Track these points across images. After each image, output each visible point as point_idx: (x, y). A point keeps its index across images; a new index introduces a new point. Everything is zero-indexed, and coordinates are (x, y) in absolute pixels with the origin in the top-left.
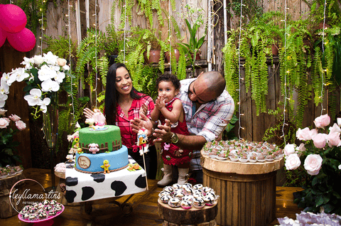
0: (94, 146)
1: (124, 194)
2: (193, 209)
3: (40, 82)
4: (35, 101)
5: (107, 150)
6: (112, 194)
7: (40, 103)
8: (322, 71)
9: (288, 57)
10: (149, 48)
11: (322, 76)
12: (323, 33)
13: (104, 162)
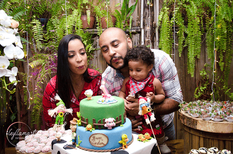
4: (2, 71)
5: (120, 123)
7: (8, 73)
9: (219, 26)
10: (88, 13)
13: (124, 136)
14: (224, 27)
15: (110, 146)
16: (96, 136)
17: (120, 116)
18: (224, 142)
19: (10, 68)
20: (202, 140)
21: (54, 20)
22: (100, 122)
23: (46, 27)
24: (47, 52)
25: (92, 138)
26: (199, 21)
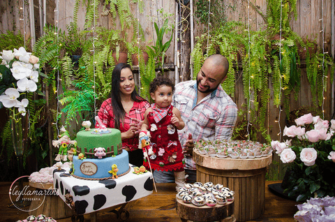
0: (100, 150)
1: (134, 199)
2: (218, 206)
3: (16, 81)
4: (12, 102)
5: (113, 154)
6: (122, 199)
7: (18, 104)
8: (281, 76)
9: (253, 64)
10: (118, 49)
11: (280, 81)
12: (280, 42)
13: (113, 166)
14: (258, 65)
15: (100, 175)
16: (86, 164)
17: (112, 147)
18: (227, 178)
19: (20, 99)
21: (85, 57)
22: (91, 151)
23: (78, 64)
24: (77, 89)
25: (82, 166)
26: (233, 58)
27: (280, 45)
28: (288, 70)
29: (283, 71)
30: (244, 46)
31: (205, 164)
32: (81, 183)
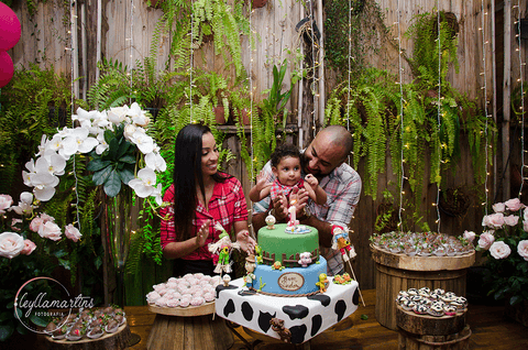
0: (305, 256)
1: (344, 317)
4: (147, 189)
5: (316, 259)
6: (335, 319)
7: (154, 192)
8: (441, 146)
9: (408, 129)
10: (226, 102)
11: (439, 152)
12: (438, 102)
13: (321, 276)
15: (307, 289)
16: (289, 276)
17: (316, 251)
18: (433, 281)
20: (405, 281)
21: (171, 111)
22: (292, 258)
25: (282, 279)
26: (381, 120)
27: (439, 104)
28: (451, 138)
29: (444, 138)
30: (392, 103)
31: (401, 265)
32: (293, 302)
